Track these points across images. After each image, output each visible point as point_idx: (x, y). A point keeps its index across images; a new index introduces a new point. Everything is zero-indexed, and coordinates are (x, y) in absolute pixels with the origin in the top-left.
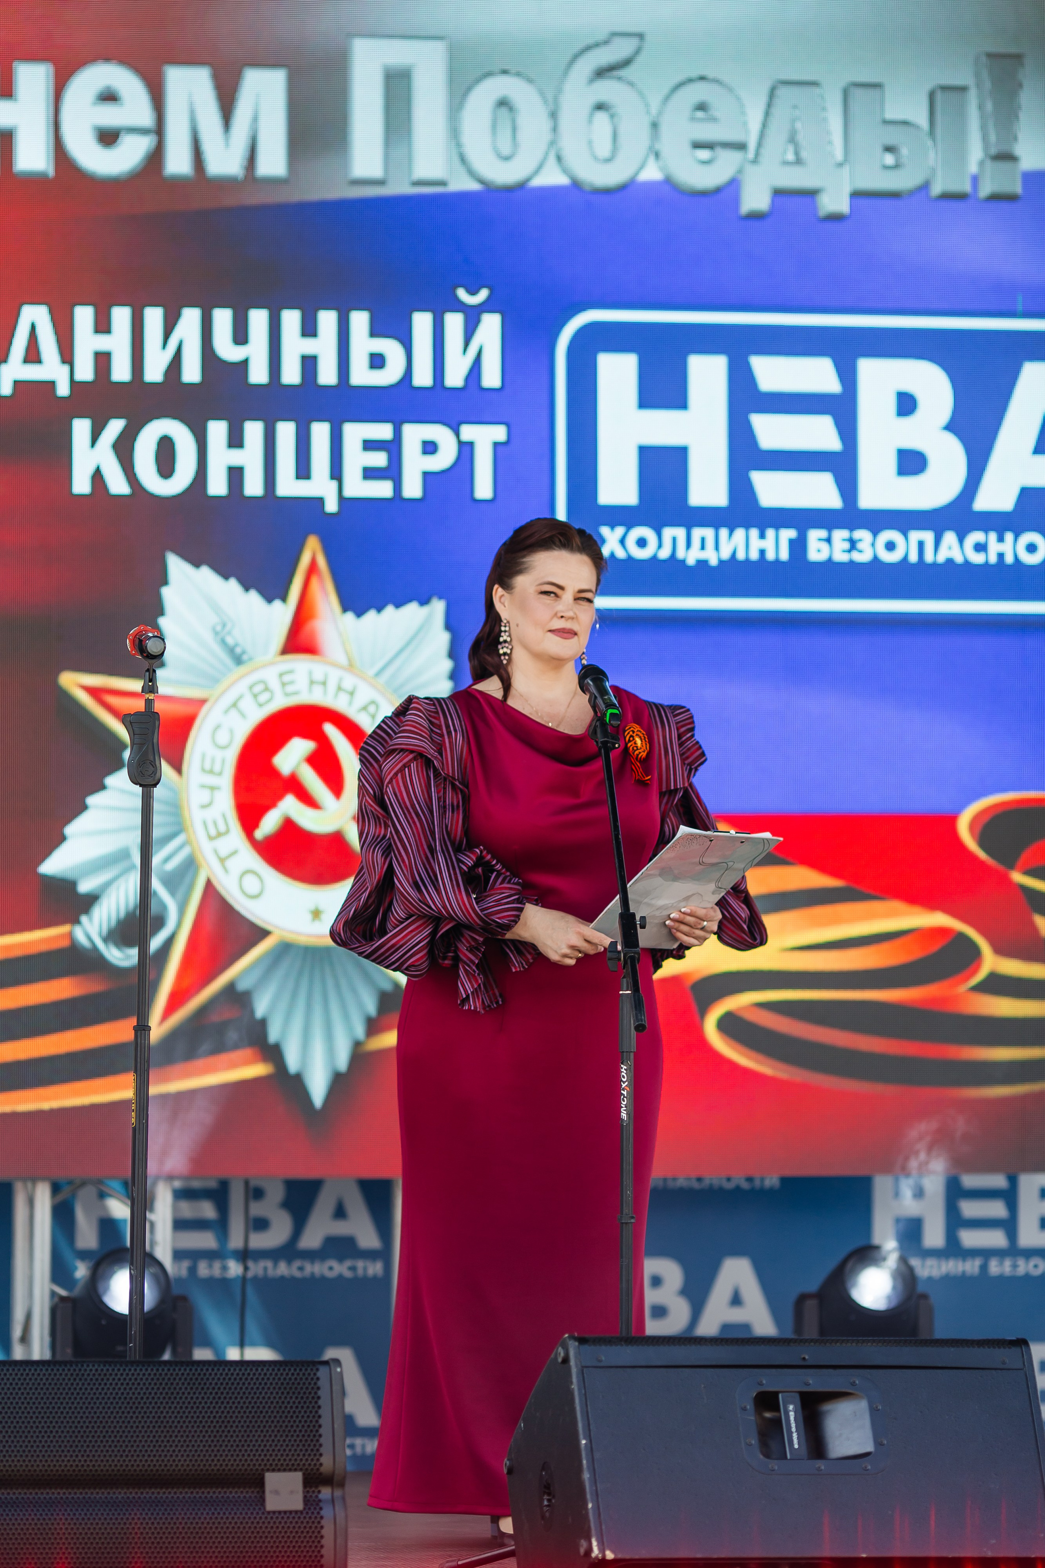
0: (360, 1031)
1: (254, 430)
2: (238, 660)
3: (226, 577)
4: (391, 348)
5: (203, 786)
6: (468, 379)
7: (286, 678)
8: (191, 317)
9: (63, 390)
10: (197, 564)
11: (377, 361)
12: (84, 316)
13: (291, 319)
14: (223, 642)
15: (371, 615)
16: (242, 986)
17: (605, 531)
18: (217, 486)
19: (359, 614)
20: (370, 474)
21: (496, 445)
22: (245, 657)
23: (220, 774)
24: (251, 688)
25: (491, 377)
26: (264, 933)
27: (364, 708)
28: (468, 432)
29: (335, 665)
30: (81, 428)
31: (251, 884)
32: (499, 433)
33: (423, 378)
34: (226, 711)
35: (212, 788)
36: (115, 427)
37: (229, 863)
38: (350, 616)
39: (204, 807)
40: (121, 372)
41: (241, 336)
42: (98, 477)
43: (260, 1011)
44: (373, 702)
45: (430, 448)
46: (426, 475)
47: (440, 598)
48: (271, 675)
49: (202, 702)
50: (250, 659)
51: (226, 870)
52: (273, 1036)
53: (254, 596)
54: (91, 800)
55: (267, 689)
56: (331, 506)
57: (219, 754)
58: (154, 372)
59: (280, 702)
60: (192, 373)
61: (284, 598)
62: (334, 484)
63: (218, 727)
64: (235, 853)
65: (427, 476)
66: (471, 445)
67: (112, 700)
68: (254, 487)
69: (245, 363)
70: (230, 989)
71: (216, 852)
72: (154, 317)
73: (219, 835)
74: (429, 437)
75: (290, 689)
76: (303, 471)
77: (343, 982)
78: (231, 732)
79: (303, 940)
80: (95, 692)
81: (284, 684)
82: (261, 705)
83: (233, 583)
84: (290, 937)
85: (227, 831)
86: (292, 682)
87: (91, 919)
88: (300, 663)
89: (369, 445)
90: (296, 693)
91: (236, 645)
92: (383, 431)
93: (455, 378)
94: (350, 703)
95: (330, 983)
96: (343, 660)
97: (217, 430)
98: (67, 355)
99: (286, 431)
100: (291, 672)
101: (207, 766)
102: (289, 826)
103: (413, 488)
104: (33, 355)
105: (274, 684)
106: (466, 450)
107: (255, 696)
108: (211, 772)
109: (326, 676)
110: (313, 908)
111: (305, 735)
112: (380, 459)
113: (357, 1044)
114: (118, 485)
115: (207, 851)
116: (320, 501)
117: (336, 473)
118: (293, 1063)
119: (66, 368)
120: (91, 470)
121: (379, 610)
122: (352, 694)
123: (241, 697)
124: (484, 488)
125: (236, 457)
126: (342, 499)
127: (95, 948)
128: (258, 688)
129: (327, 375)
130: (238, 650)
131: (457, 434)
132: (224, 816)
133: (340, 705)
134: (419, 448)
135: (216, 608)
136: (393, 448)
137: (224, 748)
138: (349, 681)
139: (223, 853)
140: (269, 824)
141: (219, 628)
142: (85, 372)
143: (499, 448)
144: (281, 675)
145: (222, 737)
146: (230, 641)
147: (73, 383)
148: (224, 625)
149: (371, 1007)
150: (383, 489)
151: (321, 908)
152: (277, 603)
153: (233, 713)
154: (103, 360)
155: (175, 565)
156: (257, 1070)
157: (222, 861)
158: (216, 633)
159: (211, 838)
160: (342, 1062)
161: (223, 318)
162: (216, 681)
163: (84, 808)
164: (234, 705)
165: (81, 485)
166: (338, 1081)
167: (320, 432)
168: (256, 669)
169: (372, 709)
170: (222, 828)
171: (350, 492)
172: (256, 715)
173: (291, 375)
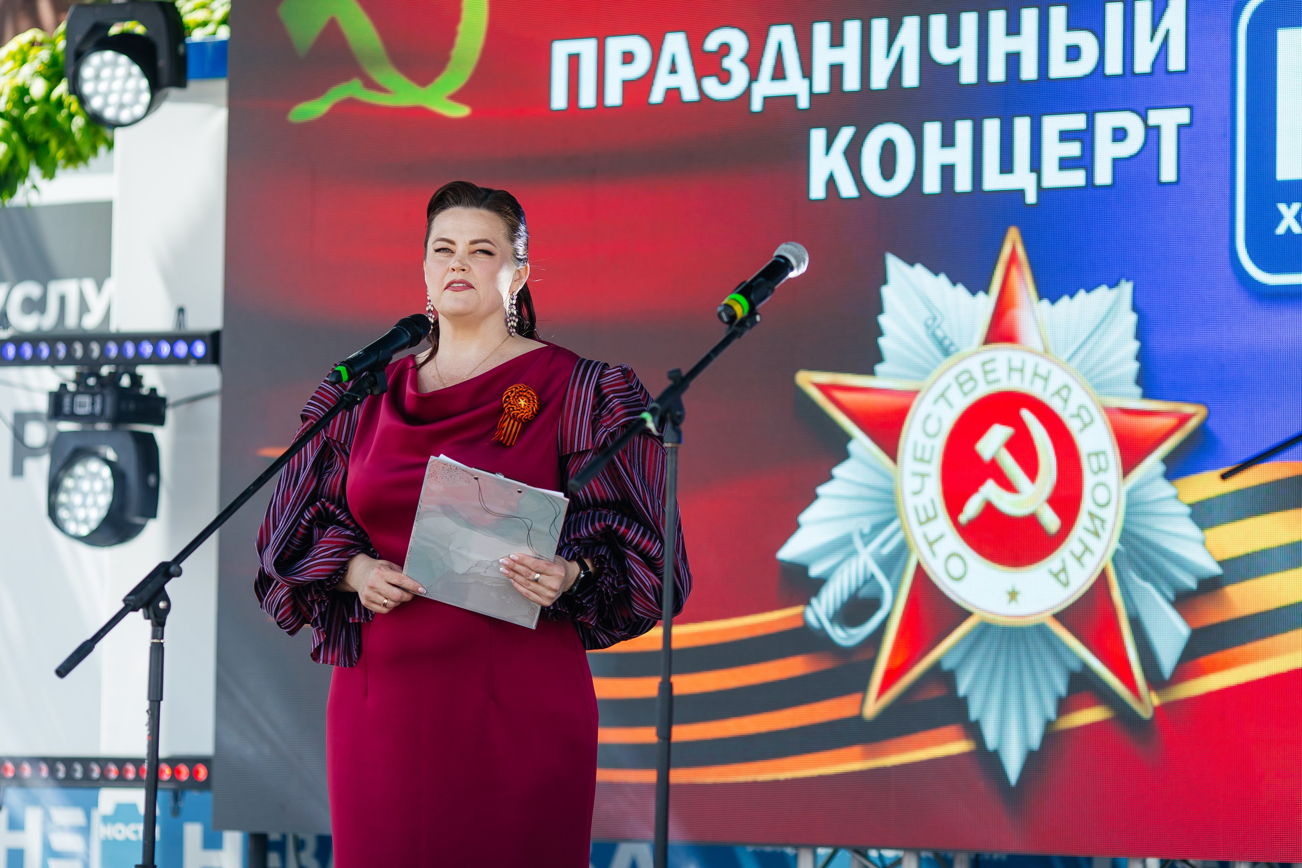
0: (1051, 712)
1: (963, 129)
2: (946, 352)
3: (936, 273)
4: (1086, 40)
5: (915, 474)
6: (1154, 64)
7: (988, 367)
8: (911, 24)
9: (803, 103)
10: (911, 263)
11: (1073, 53)
12: (821, 31)
13: (998, 19)
14: (934, 335)
15: (1065, 300)
16: (947, 665)
17: (1282, 207)
18: (932, 184)
19: (1053, 301)
20: (1066, 164)
21: (1180, 127)
22: (952, 349)
23: (929, 462)
24: (957, 378)
25: (1177, 62)
26: (967, 614)
27: (1058, 393)
28: (1155, 117)
29: (1031, 352)
30: (818, 136)
31: (956, 567)
32: (1183, 116)
33: (1114, 66)
34: (936, 401)
35: (923, 476)
36: (846, 134)
37: (936, 547)
38: (1045, 303)
39: (916, 493)
40: (852, 82)
41: (953, 40)
42: (831, 183)
43: (962, 690)
44: (1066, 386)
45: (1120, 135)
46: (1116, 161)
47: (1128, 280)
48: (974, 365)
49: (913, 394)
50: (957, 350)
51: (934, 553)
52: (974, 713)
53: (961, 289)
54: (821, 490)
55: (971, 378)
56: (1031, 198)
57: (929, 443)
58: (879, 81)
59: (982, 390)
60: (911, 78)
61: (987, 291)
62: (1034, 176)
63: (928, 417)
64: (941, 537)
65: (1117, 163)
66: (1157, 128)
67: (839, 395)
68: (963, 183)
69: (956, 65)
70: (936, 667)
71: (925, 536)
72: (880, 27)
73: (929, 520)
74: (1119, 124)
75: (991, 377)
76: (1007, 166)
77: (1036, 662)
78: (940, 420)
79: (1002, 621)
80: (825, 389)
81: (986, 373)
82: (965, 394)
83: (943, 279)
84: (990, 618)
85: (936, 516)
86: (993, 371)
87: (819, 602)
88: (1002, 353)
89: (1066, 136)
90: (997, 381)
91: (945, 337)
92: (1077, 122)
93: (1143, 65)
94: (1045, 388)
95: (1025, 661)
96: (1039, 347)
97: (932, 131)
98: (807, 72)
99: (992, 127)
100: (993, 360)
101: (919, 455)
102: (989, 509)
103: (1103, 176)
104: (779, 73)
105: (978, 373)
106: (1153, 133)
107: (961, 385)
108: (922, 460)
109: (1024, 362)
110: (1010, 589)
111: (1004, 422)
112: (1074, 149)
113: (1049, 724)
114: (848, 189)
115: (918, 535)
116: (1021, 193)
117: (1036, 166)
118: (991, 742)
119: (806, 82)
120: (824, 177)
121: (1072, 296)
122: (1046, 379)
123: (948, 387)
124: (1168, 172)
125: (948, 156)
126: (1040, 189)
127: (823, 630)
128: (963, 378)
129: (1029, 71)
130: (946, 342)
131: (1145, 119)
132: (933, 502)
133: (1036, 390)
134: (1109, 135)
135: (928, 303)
136: (1086, 137)
137: (935, 436)
138: (1044, 367)
139: (932, 537)
140: (972, 508)
141: (930, 322)
142: (822, 85)
143: (1183, 131)
144: (984, 364)
145: (932, 427)
146: (939, 333)
147: (812, 95)
148: (935, 319)
149: (1062, 688)
150: (1076, 178)
151: (1017, 589)
152: (981, 295)
153: (942, 402)
154: (836, 71)
155: (894, 264)
156: (959, 747)
157: (931, 544)
158: (927, 327)
159: (921, 524)
160: (1035, 741)
161: (938, 23)
162: (927, 372)
163: (815, 497)
164: (942, 395)
165: (817, 191)
166: (1032, 759)
167: (1022, 126)
168: (964, 359)
169: (1064, 393)
170: (931, 513)
171: (1047, 183)
172: (961, 403)
173: (997, 73)
